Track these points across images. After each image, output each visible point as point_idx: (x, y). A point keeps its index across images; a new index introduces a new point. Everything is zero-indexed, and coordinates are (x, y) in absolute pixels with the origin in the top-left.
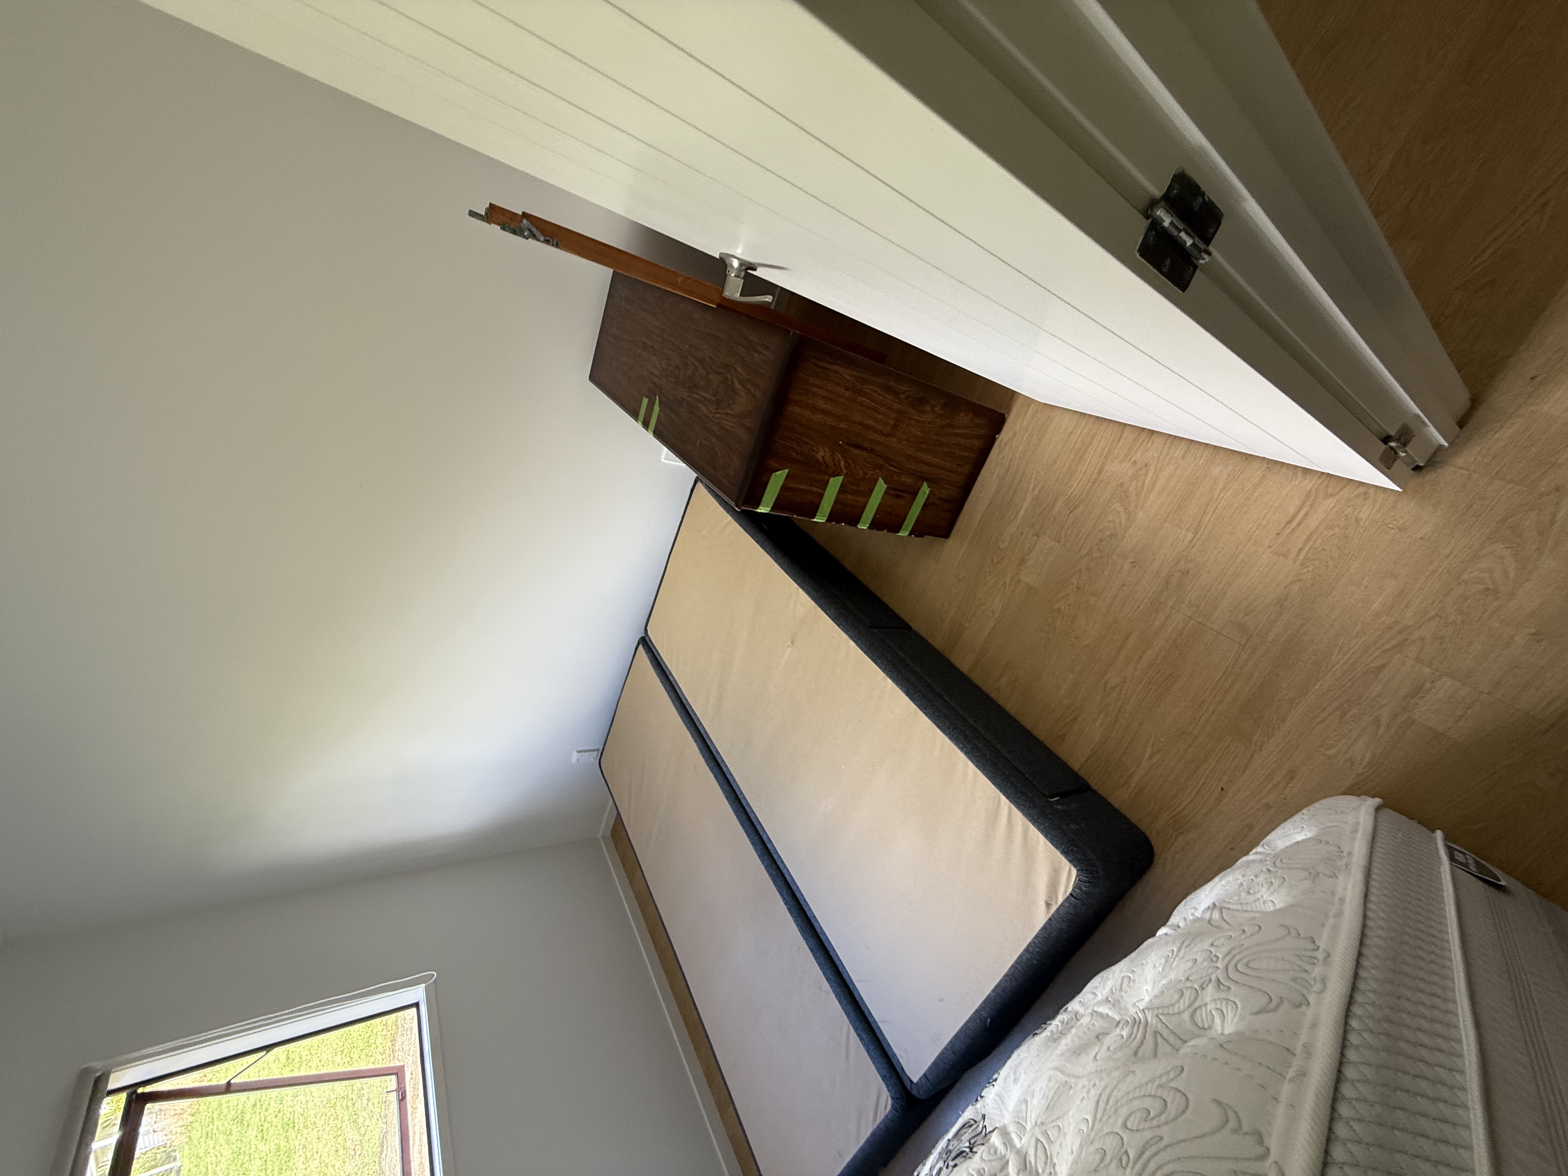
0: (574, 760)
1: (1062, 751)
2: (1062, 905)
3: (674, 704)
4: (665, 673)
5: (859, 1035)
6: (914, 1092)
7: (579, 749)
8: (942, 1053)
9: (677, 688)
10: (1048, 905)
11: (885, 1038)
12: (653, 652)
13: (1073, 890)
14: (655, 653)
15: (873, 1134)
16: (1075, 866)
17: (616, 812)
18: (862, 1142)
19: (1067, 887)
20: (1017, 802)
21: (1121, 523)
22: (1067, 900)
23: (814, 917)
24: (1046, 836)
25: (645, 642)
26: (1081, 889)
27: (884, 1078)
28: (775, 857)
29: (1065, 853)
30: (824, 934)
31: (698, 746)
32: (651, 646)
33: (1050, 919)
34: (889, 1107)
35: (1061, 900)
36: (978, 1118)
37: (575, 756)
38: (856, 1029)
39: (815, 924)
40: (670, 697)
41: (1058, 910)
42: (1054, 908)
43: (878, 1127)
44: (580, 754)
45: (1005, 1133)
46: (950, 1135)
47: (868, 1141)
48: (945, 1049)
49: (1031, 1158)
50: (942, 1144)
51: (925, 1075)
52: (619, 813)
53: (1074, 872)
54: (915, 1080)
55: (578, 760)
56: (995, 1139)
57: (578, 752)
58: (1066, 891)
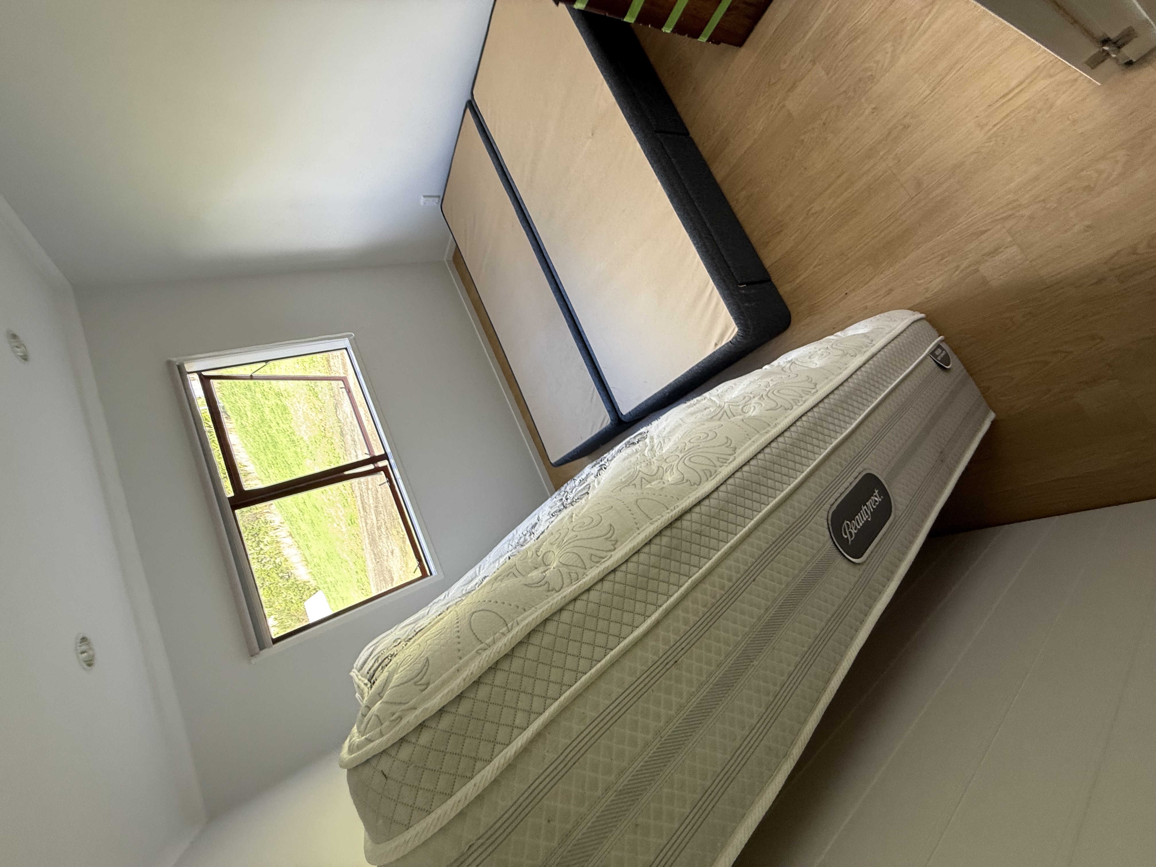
0: (422, 203)
1: (762, 253)
2: (724, 346)
3: (497, 169)
4: (489, 140)
5: (599, 392)
6: (623, 419)
7: (426, 194)
8: (640, 405)
9: (499, 155)
10: (716, 345)
11: (612, 395)
12: (478, 117)
13: (732, 339)
14: (481, 118)
15: (599, 433)
16: (738, 327)
17: (455, 244)
18: (593, 434)
19: (729, 337)
20: (718, 285)
21: (883, 66)
22: (727, 344)
23: (583, 332)
24: (728, 308)
25: (471, 105)
26: (736, 340)
27: (608, 411)
28: (563, 293)
29: (735, 319)
30: (588, 341)
31: (515, 208)
32: (477, 111)
33: (714, 352)
34: (609, 423)
35: (724, 343)
36: (646, 432)
37: (422, 200)
38: (598, 389)
39: (583, 336)
40: (494, 164)
41: (720, 348)
42: (718, 347)
43: (602, 430)
44: (426, 199)
45: (652, 438)
46: (632, 437)
47: (596, 435)
48: (642, 403)
49: (655, 447)
50: (628, 439)
51: (629, 412)
52: (457, 245)
53: (737, 329)
54: (624, 414)
55: (425, 203)
56: (647, 440)
57: (424, 196)
58: (727, 340)
